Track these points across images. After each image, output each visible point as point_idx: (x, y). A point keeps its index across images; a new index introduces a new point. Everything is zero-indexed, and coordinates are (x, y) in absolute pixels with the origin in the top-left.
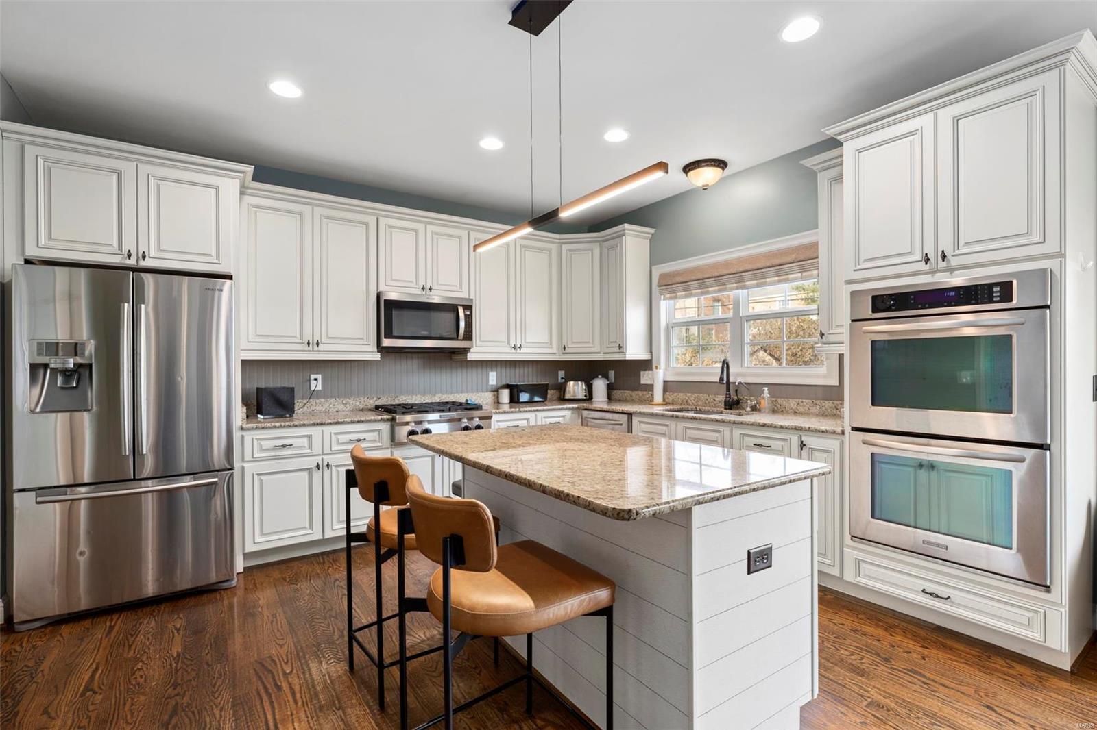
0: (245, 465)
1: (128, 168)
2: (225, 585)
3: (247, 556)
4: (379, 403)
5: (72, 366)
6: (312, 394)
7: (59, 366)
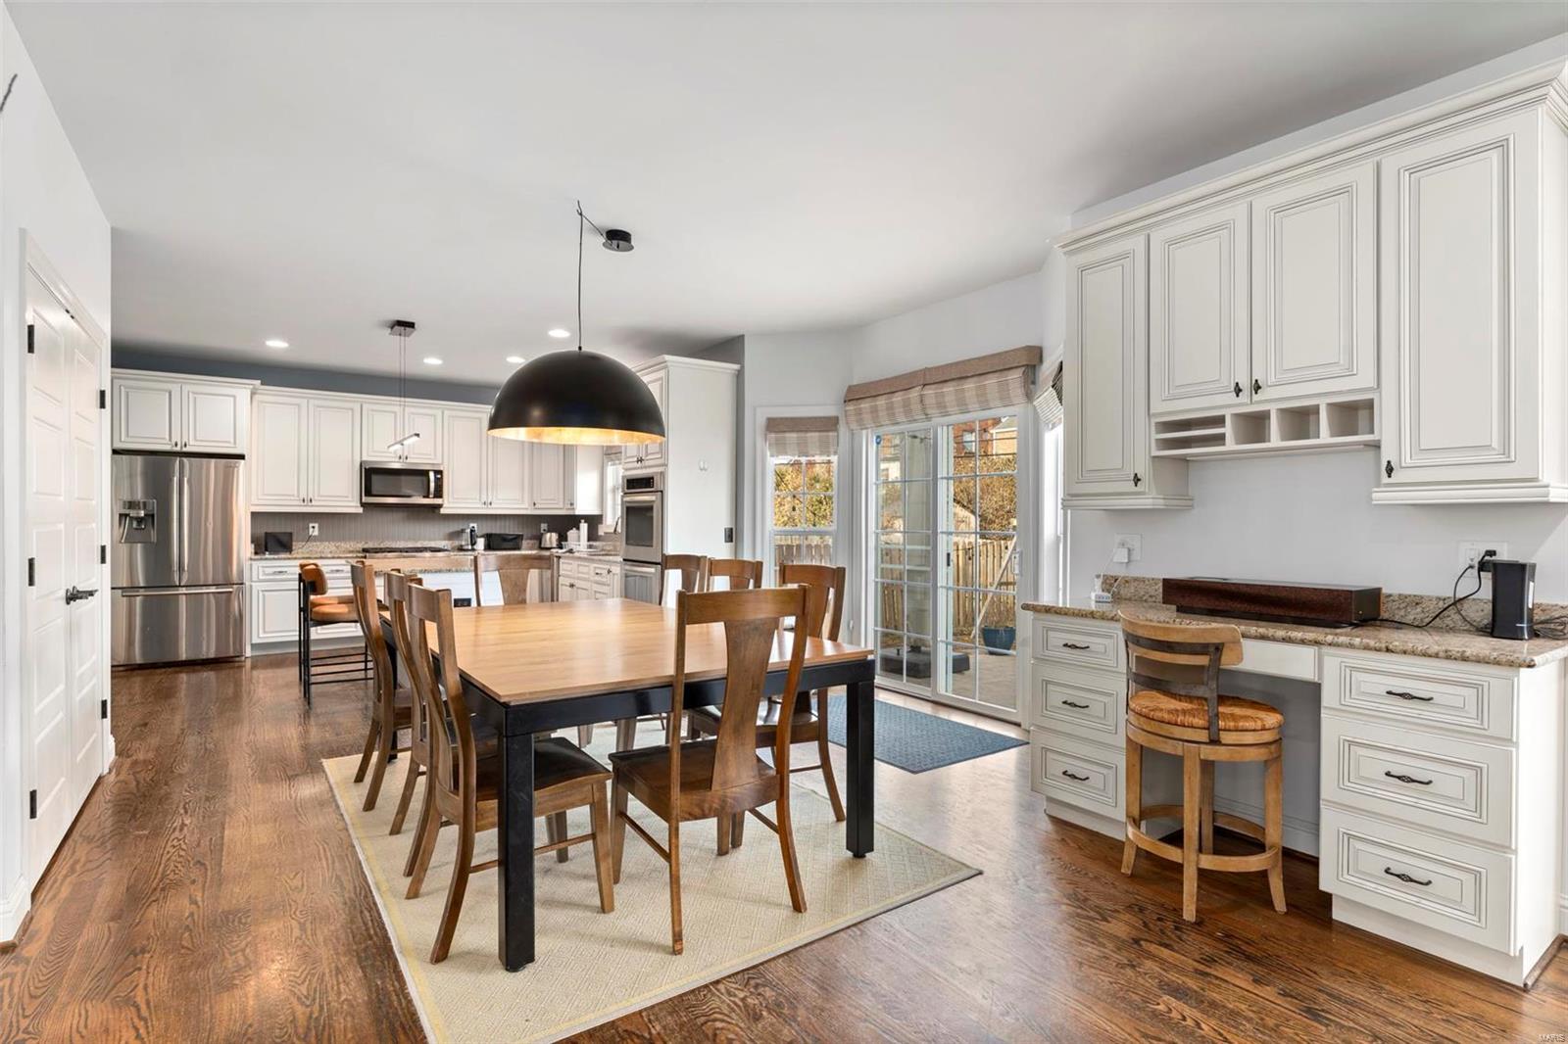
0: (253, 584)
1: (175, 388)
2: (237, 659)
3: (254, 646)
4: (366, 546)
5: (143, 515)
6: (310, 538)
7: (135, 515)
